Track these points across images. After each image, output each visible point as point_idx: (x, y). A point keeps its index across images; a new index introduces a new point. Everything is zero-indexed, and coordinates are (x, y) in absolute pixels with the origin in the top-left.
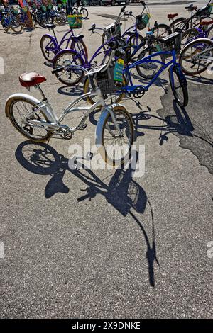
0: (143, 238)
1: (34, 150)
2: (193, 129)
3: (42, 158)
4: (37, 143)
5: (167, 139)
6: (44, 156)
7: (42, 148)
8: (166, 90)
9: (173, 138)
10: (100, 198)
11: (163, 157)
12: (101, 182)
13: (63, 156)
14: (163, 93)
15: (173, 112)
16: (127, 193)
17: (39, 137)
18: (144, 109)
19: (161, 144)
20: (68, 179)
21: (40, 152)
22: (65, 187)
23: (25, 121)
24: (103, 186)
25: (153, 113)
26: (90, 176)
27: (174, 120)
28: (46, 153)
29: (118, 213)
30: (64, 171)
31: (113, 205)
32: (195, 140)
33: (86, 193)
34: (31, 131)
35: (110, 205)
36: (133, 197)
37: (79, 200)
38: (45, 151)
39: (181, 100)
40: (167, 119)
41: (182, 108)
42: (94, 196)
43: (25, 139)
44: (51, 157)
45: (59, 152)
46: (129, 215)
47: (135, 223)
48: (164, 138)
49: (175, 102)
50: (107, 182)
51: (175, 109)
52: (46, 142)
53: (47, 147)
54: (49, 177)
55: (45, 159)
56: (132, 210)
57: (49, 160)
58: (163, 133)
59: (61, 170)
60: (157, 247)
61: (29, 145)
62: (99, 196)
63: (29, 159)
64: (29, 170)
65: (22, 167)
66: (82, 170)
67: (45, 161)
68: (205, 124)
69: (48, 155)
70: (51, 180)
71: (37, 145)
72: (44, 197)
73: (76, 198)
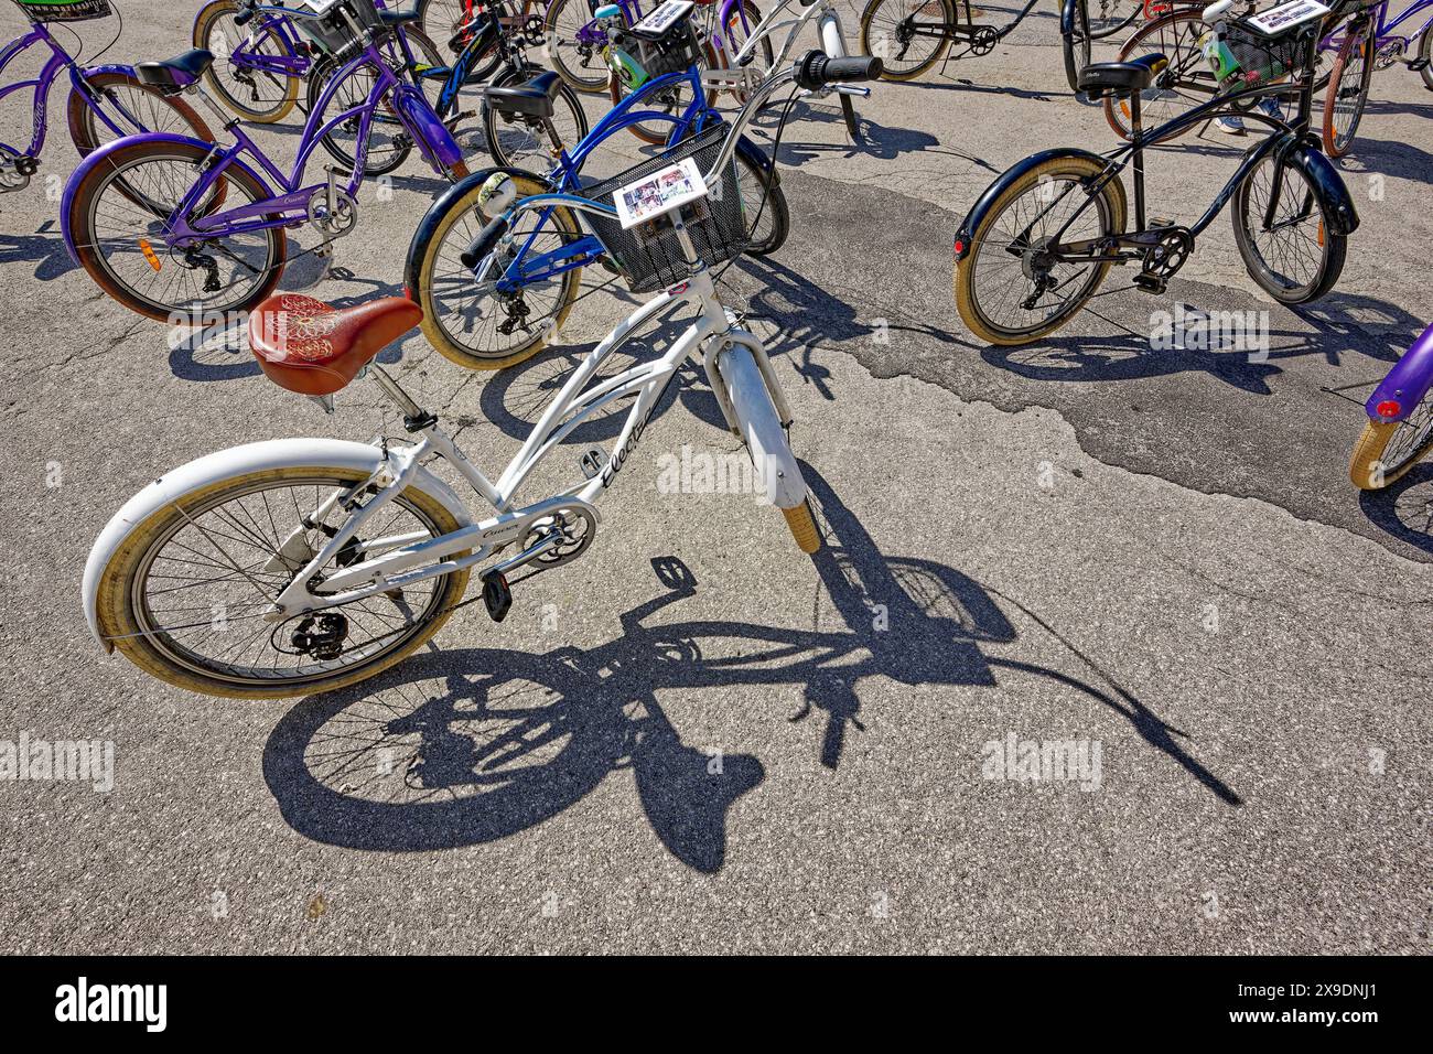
0: (1093, 703)
1: (398, 727)
3: (482, 732)
6: (483, 714)
7: (435, 688)
9: (840, 362)
13: (571, 651)
19: (829, 395)
20: (699, 721)
24: (840, 644)
26: (763, 646)
28: (479, 692)
29: (969, 692)
30: (653, 707)
31: (933, 680)
33: (821, 716)
34: (333, 639)
35: (924, 688)
36: (948, 611)
38: (459, 689)
41: (759, 256)
42: (853, 705)
43: (267, 713)
44: (538, 696)
46: (996, 671)
47: (1034, 682)
52: (425, 649)
53: (454, 664)
55: (503, 726)
56: (989, 649)
57: (534, 717)
59: (636, 711)
61: (330, 727)
62: (866, 690)
63: (417, 794)
64: (486, 837)
65: (424, 857)
66: (712, 648)
67: (516, 734)
68: (858, 281)
69: (499, 695)
70: (643, 789)
71: (389, 695)
72: (701, 881)
73: (812, 765)
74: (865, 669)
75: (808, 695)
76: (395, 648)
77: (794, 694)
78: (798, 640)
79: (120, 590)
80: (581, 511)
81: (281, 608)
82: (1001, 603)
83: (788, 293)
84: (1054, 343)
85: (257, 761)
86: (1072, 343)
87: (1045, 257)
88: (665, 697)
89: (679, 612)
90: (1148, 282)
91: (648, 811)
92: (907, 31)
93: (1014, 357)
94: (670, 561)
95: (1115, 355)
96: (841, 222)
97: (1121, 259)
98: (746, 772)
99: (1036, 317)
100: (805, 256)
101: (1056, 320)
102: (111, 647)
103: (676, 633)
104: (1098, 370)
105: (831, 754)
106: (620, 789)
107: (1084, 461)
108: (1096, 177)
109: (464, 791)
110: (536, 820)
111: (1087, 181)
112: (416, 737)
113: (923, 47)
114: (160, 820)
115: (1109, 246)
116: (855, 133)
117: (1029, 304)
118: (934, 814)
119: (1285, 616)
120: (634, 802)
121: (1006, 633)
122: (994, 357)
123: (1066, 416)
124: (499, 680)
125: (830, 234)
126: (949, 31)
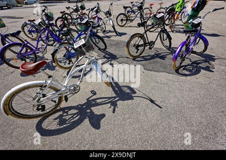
0: (145, 99)
1: (55, 119)
2: (116, 56)
3: (67, 118)
4: (51, 114)
6: (68, 115)
7: (61, 113)
10: (120, 103)
12: (112, 97)
13: (80, 105)
16: (125, 92)
17: (51, 109)
20: (97, 110)
21: (61, 116)
22: (100, 115)
24: (115, 98)
26: (105, 100)
28: (67, 112)
29: (131, 101)
30: (91, 110)
32: (121, 59)
33: (113, 107)
35: (125, 101)
36: (128, 91)
38: (64, 112)
42: (117, 105)
43: (36, 120)
44: (75, 111)
45: (75, 105)
46: (134, 98)
47: (138, 98)
48: (112, 64)
49: (99, 49)
50: (114, 95)
51: (103, 52)
52: (59, 108)
55: (70, 116)
56: (133, 95)
57: (74, 114)
59: (88, 111)
62: (118, 103)
63: (59, 127)
64: (68, 131)
65: (60, 135)
66: (98, 101)
67: (72, 117)
68: (117, 52)
69: (70, 112)
70: (90, 121)
71: (54, 115)
72: (97, 131)
73: (111, 113)
74: (118, 100)
75: (111, 105)
76: (54, 109)
77: (109, 105)
78: (110, 98)
79: (7, 106)
80: (77, 86)
81: (34, 105)
82: (135, 90)
83: (108, 55)
84: (141, 57)
85: (35, 127)
87: (137, 47)
88: (92, 108)
89: (94, 97)
90: (150, 48)
91: (90, 123)
92: (122, 20)
93: (136, 59)
94: (93, 91)
95: (148, 58)
96: (115, 45)
97: (147, 46)
98: (103, 116)
99: (138, 54)
100: (110, 50)
101: (140, 54)
102: (8, 115)
103: (93, 100)
104: (146, 60)
105: (114, 112)
106: (87, 121)
107: (145, 71)
108: (141, 36)
109: (65, 126)
110: (75, 127)
111: (140, 37)
112: (58, 120)
113: (124, 22)
114: (20, 138)
115: (145, 44)
116: (116, 33)
117: (137, 53)
118: (127, 116)
120: (88, 123)
121: (135, 93)
122: (134, 59)
123: (142, 66)
124: (70, 110)
125: (114, 47)
126: (127, 20)
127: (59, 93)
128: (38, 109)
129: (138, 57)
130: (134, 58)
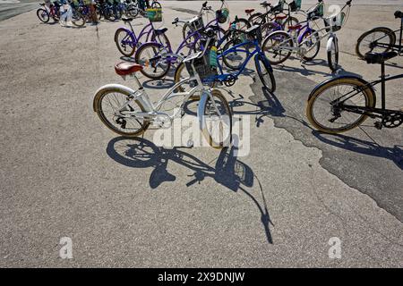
0: (256, 207)
1: (129, 145)
2: (284, 111)
3: (138, 152)
4: (130, 138)
5: (262, 121)
6: (141, 150)
7: (138, 143)
8: (254, 79)
9: (268, 120)
10: (209, 181)
11: (262, 138)
12: (207, 166)
14: (252, 82)
15: (264, 98)
16: (234, 172)
17: (132, 131)
18: (237, 97)
19: (258, 126)
20: (172, 167)
21: (136, 146)
22: (171, 175)
23: (118, 114)
24: (210, 169)
25: (246, 99)
26: (195, 162)
27: (266, 104)
28: (143, 146)
29: (229, 190)
30: (167, 162)
31: (223, 184)
32: (288, 119)
33: (194, 178)
34: (124, 124)
35: (220, 184)
36: (240, 175)
37: (188, 185)
38: (141, 145)
39: (269, 86)
40: (260, 104)
41: (271, 93)
42: (202, 179)
43: (116, 135)
44: (150, 150)
46: (239, 190)
47: (246, 196)
48: (259, 121)
49: (264, 88)
50: (213, 166)
51: (266, 95)
52: (140, 136)
53: (143, 141)
54: (151, 170)
55: (142, 152)
56: (241, 185)
57: (147, 153)
58: (258, 116)
59: (163, 161)
60: (269, 211)
61: (120, 141)
62: (207, 179)
66: (185, 158)
67: (143, 155)
70: (154, 172)
71: (131, 141)
74: (210, 175)
75: (195, 173)
76: (135, 133)
77: (193, 172)
78: (202, 164)
82: (255, 180)
84: (340, 136)
86: (347, 138)
88: (170, 161)
93: (323, 135)
97: (372, 116)
98: (172, 178)
99: (335, 126)
107: (316, 164)
112: (130, 148)
116: (334, 71)
117: (332, 121)
119: (339, 222)
120: (150, 173)
121: (250, 184)
122: (314, 133)
123: (323, 153)
127: (145, 115)
128: (118, 122)
129: (333, 132)
130: (319, 131)
